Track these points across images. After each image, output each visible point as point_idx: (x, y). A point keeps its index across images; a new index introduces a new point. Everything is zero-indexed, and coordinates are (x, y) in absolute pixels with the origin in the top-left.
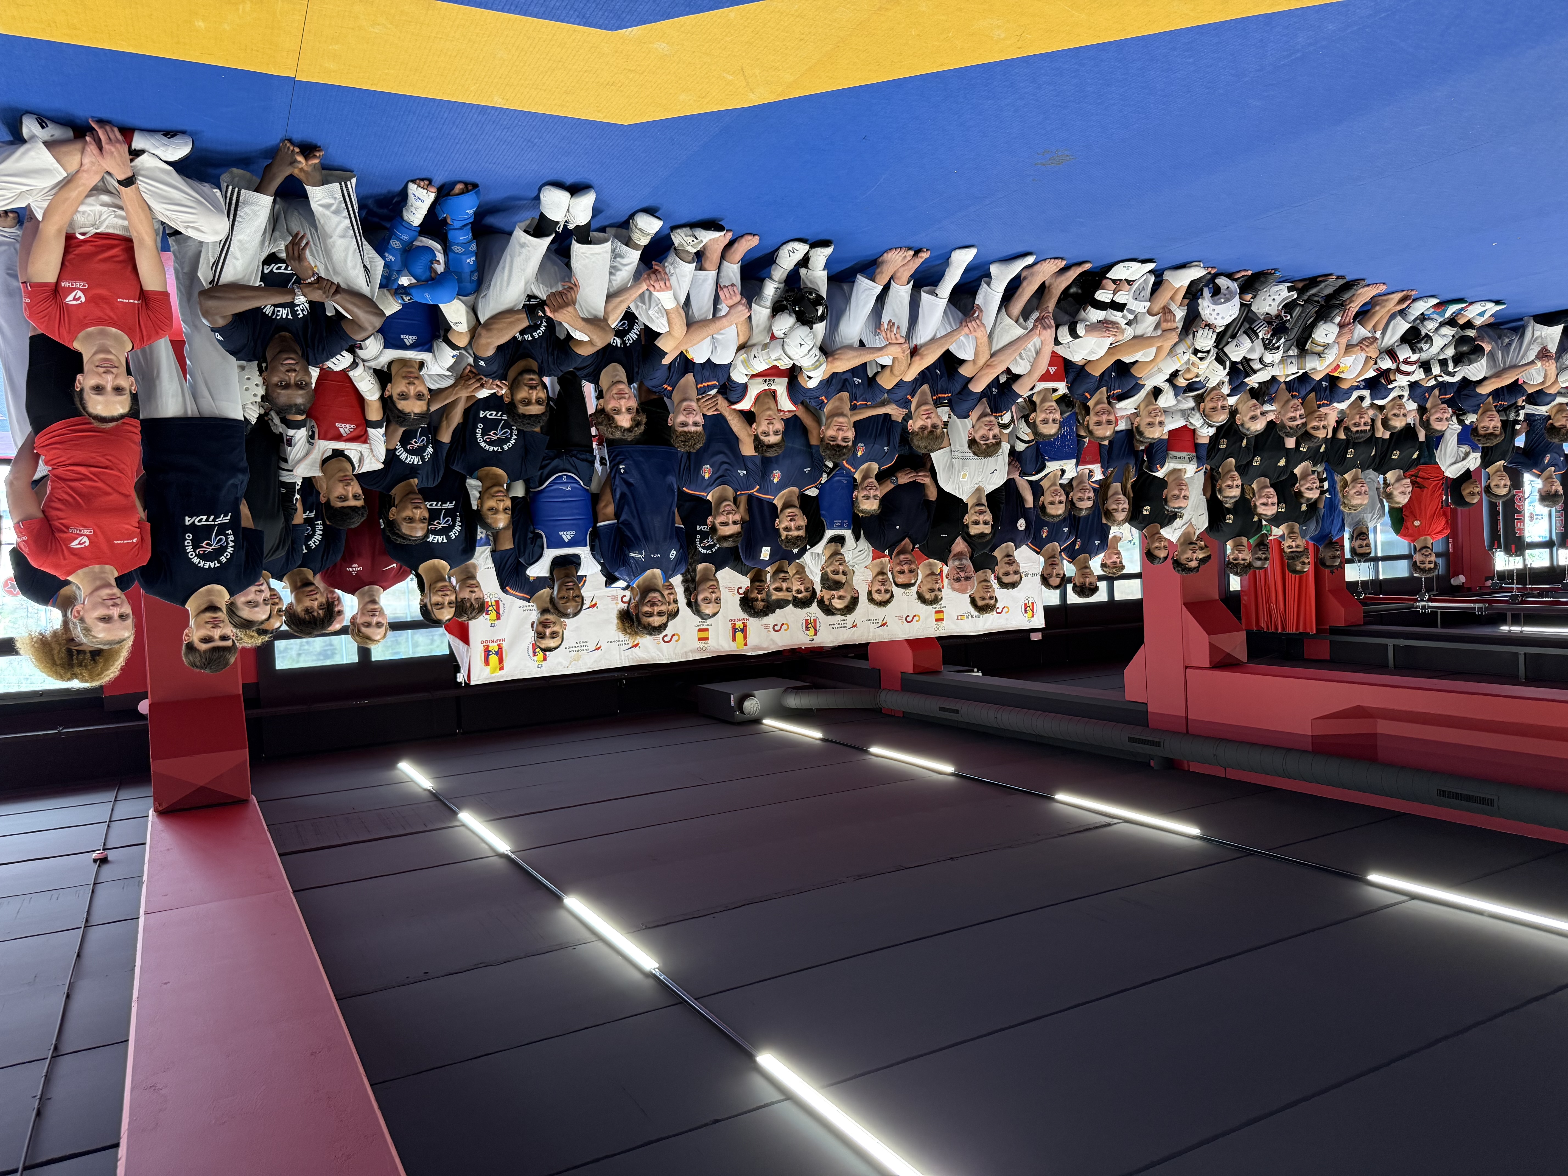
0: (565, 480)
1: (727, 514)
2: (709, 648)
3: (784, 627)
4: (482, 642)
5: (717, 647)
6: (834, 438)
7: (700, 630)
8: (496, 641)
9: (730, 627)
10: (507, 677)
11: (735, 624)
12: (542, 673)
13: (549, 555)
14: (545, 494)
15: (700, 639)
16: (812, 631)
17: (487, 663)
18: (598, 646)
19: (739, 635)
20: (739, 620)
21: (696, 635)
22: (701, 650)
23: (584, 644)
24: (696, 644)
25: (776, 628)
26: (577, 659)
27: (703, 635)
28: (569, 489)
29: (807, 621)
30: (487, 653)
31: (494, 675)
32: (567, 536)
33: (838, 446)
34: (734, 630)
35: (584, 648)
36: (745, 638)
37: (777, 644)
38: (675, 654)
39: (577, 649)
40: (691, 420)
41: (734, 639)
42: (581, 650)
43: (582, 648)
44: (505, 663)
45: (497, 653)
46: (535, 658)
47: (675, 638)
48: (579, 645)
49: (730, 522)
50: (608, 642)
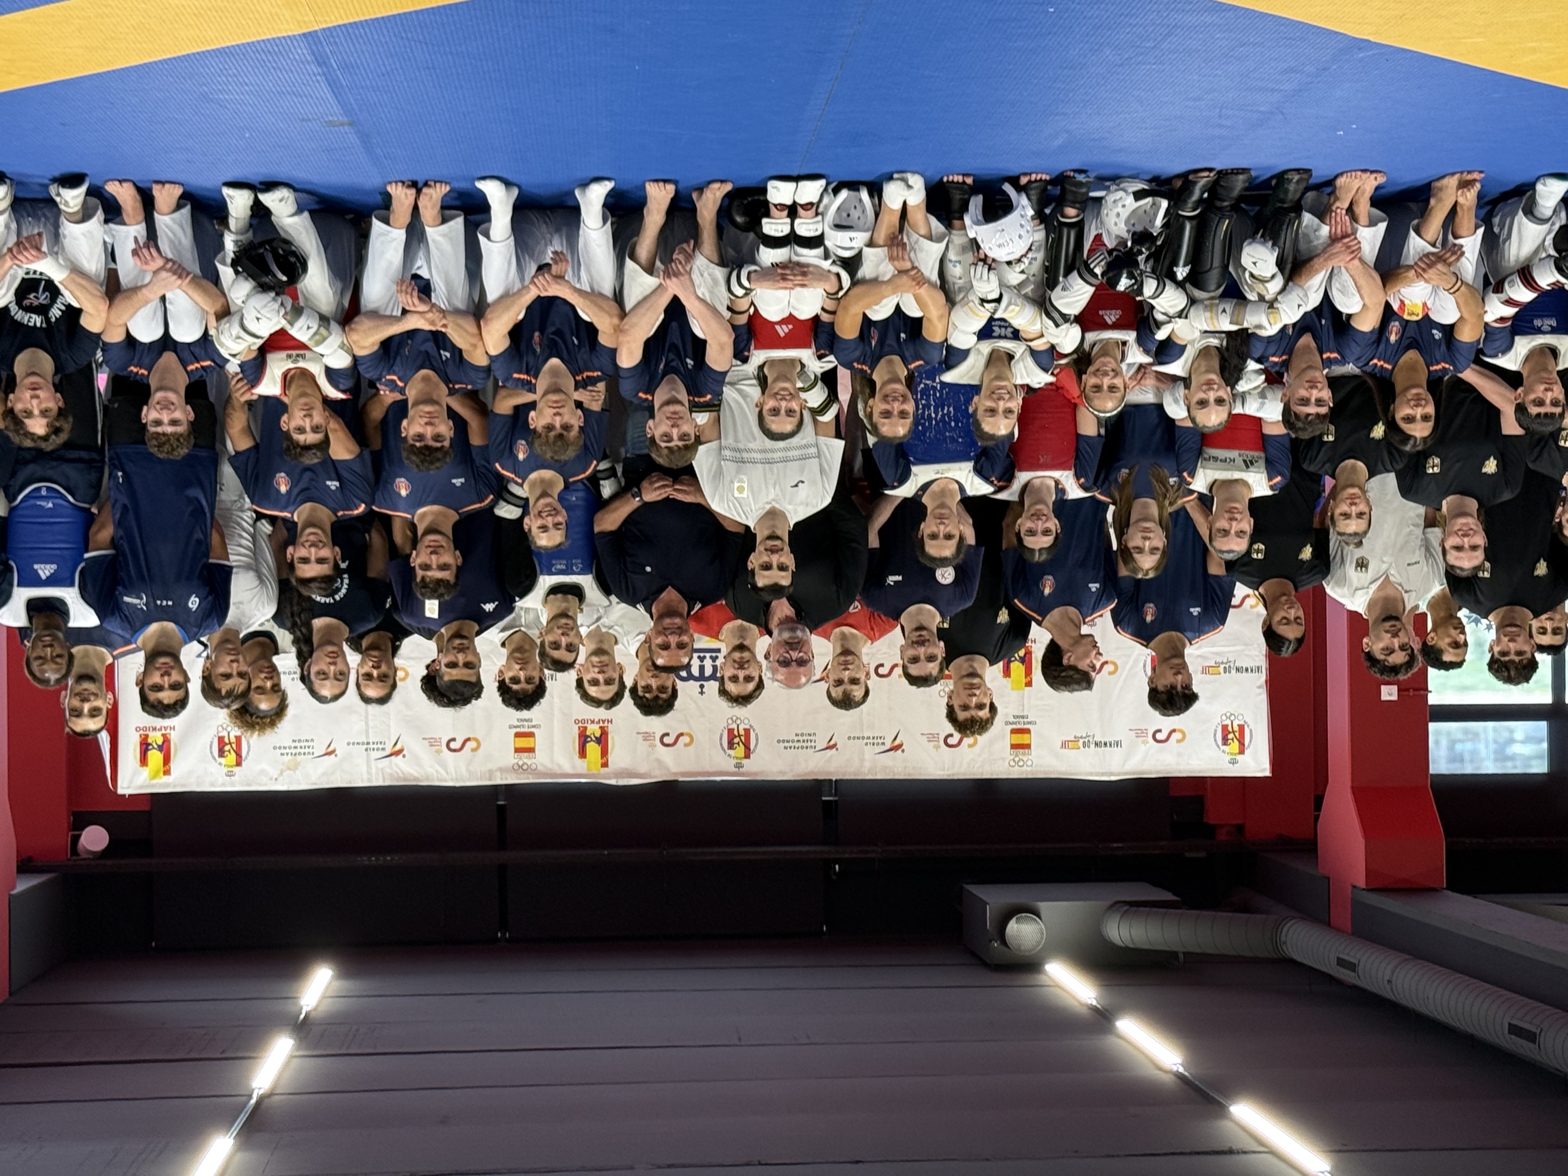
0: (44, 492)
1: (310, 546)
2: (534, 766)
3: (684, 740)
4: (137, 729)
5: (549, 766)
6: (420, 437)
7: (518, 735)
8: (160, 729)
9: (576, 732)
10: (175, 786)
11: (586, 728)
12: (233, 785)
13: (21, 595)
14: (20, 512)
15: (517, 750)
16: (740, 750)
17: (144, 761)
18: (331, 749)
19: (593, 749)
20: (593, 722)
21: (511, 742)
22: (520, 769)
23: (307, 744)
24: (512, 759)
25: (666, 740)
26: (294, 767)
27: (523, 743)
28: (50, 505)
29: (730, 731)
30: (145, 746)
31: (155, 781)
32: (45, 571)
33: (427, 447)
34: (584, 739)
35: (307, 750)
36: (604, 753)
37: (668, 769)
38: (470, 772)
39: (294, 751)
40: (165, 417)
41: (583, 753)
42: (300, 754)
43: (302, 751)
44: (173, 765)
45: (160, 748)
46: (222, 760)
47: (471, 745)
48: (297, 744)
49: (313, 558)
50: (348, 744)
